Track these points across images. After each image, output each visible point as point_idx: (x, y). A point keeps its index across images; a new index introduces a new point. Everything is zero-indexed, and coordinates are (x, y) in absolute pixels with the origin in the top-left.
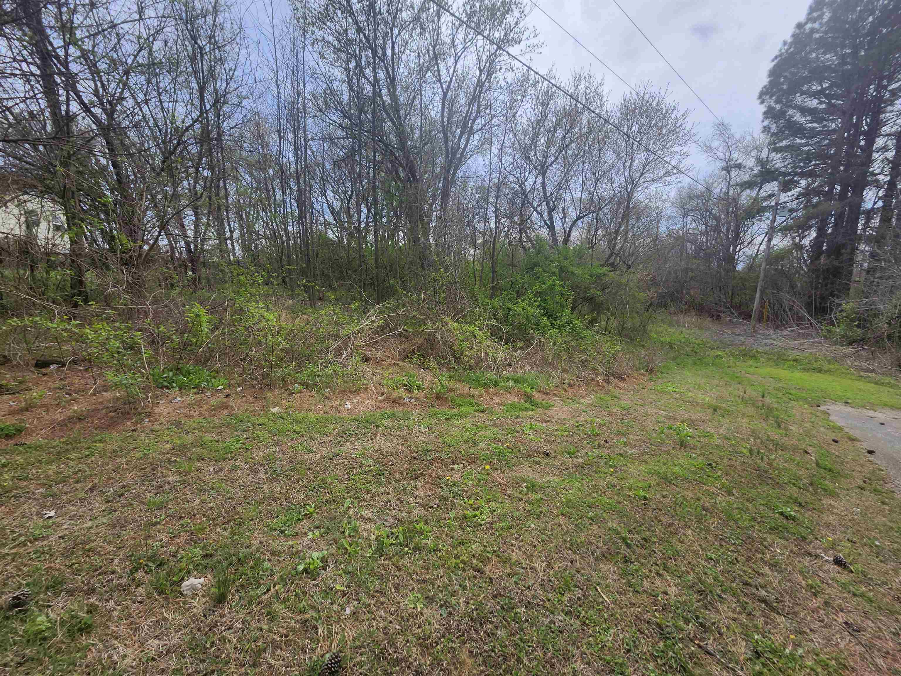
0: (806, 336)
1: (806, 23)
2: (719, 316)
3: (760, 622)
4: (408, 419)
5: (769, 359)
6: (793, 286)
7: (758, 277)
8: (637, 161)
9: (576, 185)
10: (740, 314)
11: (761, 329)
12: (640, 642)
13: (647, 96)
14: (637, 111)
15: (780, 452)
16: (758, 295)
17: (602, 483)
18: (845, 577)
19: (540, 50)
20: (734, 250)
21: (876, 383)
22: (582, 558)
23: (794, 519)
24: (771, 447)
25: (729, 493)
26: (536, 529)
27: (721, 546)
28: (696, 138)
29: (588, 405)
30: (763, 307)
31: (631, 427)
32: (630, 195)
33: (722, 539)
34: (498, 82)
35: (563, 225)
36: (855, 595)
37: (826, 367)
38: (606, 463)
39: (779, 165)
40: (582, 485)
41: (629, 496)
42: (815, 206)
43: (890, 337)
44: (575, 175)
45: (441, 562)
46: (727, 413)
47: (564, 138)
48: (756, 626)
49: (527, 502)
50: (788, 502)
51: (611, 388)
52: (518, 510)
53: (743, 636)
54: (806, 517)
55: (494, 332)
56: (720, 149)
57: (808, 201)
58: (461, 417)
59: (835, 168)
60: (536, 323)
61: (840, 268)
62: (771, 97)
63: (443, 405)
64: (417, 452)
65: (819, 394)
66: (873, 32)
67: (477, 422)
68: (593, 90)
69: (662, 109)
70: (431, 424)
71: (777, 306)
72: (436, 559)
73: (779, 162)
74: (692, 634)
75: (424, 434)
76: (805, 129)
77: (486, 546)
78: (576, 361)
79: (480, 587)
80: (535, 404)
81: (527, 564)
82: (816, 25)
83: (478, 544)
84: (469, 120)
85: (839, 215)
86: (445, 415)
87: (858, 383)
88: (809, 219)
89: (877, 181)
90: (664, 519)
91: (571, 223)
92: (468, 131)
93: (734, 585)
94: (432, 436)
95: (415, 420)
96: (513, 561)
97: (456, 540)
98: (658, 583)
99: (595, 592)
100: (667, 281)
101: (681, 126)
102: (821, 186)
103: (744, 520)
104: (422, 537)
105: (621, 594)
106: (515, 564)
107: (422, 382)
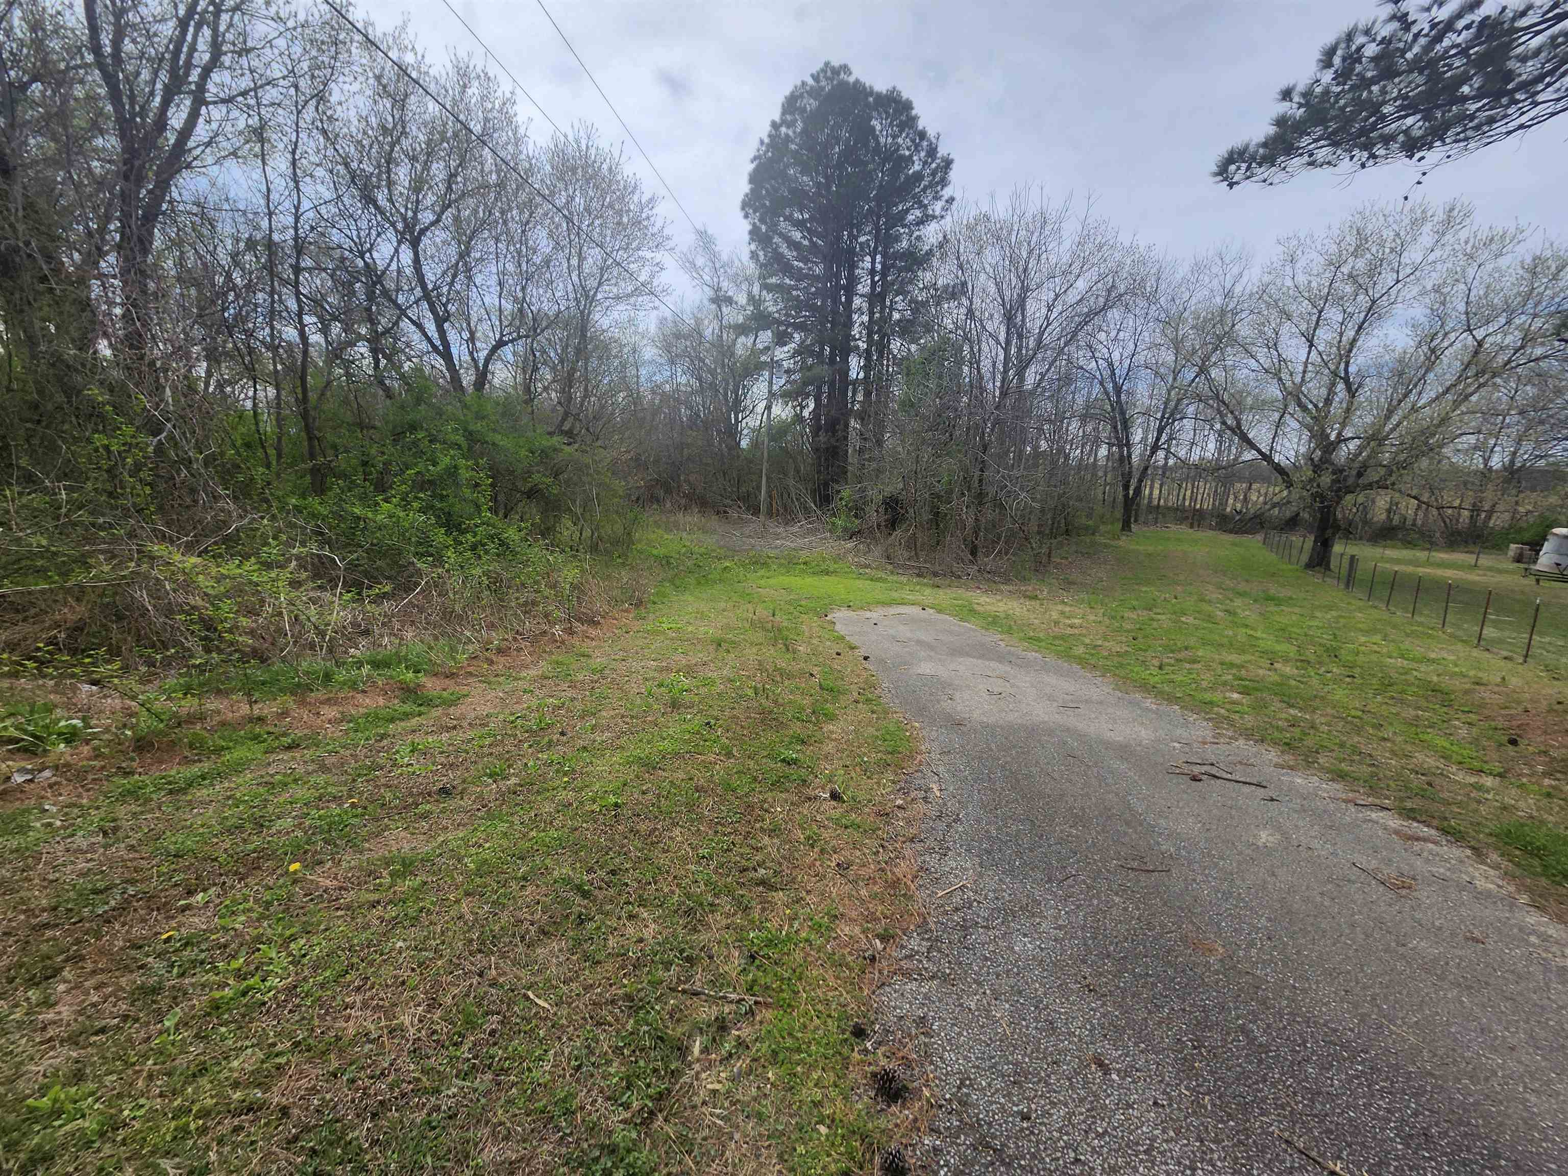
0: (810, 532)
1: (781, 125)
2: (725, 512)
3: (757, 912)
4: (24, 828)
5: (781, 565)
6: (798, 471)
7: (762, 454)
8: (590, 260)
9: (486, 278)
10: (748, 509)
11: (771, 524)
12: (597, 1041)
13: (593, 151)
14: (580, 170)
15: (786, 683)
16: (764, 482)
17: (548, 808)
18: (838, 811)
20: (736, 419)
21: (872, 580)
22: (503, 956)
23: (795, 761)
24: (778, 679)
25: (729, 755)
26: (408, 948)
27: (716, 832)
28: (671, 244)
29: (534, 680)
30: (770, 497)
31: (606, 698)
32: (585, 316)
33: (717, 823)
35: (471, 354)
36: (846, 827)
37: (832, 568)
38: (557, 771)
39: (772, 309)
40: (512, 825)
41: (593, 812)
42: (810, 368)
43: (879, 526)
44: (482, 259)
45: (123, 1152)
46: (734, 646)
47: (450, 182)
48: (752, 922)
49: (391, 902)
50: (791, 743)
51: (575, 641)
52: (366, 927)
53: (737, 944)
54: (806, 755)
55: (318, 569)
56: (707, 270)
57: (804, 361)
58: (221, 775)
59: (823, 325)
60: (425, 542)
61: (836, 447)
62: (755, 212)
63: (161, 762)
64: (55, 909)
65: (826, 601)
66: (840, 166)
67: (272, 776)
68: (497, 106)
69: (618, 182)
70: (114, 820)
71: (785, 496)
72: (109, 1152)
73: (772, 305)
74: (675, 980)
75: (86, 852)
76: (792, 266)
77: (274, 1045)
78: (513, 604)
79: (252, 1143)
80: (428, 703)
81: (381, 1028)
82: (791, 133)
83: (249, 1051)
84: (189, 65)
85: (832, 384)
86: (170, 783)
87: (857, 582)
88: (805, 384)
89: (857, 347)
90: (643, 827)
91: (486, 352)
92: (190, 92)
93: (729, 880)
94: (120, 850)
95: (50, 825)
96: (346, 1040)
97: (181, 1074)
98: (630, 931)
99: (523, 1003)
100: (657, 461)
101: (648, 218)
102: (813, 344)
103: (743, 785)
104: (56, 1123)
105: (571, 980)
106: (353, 1043)
107: (84, 719)
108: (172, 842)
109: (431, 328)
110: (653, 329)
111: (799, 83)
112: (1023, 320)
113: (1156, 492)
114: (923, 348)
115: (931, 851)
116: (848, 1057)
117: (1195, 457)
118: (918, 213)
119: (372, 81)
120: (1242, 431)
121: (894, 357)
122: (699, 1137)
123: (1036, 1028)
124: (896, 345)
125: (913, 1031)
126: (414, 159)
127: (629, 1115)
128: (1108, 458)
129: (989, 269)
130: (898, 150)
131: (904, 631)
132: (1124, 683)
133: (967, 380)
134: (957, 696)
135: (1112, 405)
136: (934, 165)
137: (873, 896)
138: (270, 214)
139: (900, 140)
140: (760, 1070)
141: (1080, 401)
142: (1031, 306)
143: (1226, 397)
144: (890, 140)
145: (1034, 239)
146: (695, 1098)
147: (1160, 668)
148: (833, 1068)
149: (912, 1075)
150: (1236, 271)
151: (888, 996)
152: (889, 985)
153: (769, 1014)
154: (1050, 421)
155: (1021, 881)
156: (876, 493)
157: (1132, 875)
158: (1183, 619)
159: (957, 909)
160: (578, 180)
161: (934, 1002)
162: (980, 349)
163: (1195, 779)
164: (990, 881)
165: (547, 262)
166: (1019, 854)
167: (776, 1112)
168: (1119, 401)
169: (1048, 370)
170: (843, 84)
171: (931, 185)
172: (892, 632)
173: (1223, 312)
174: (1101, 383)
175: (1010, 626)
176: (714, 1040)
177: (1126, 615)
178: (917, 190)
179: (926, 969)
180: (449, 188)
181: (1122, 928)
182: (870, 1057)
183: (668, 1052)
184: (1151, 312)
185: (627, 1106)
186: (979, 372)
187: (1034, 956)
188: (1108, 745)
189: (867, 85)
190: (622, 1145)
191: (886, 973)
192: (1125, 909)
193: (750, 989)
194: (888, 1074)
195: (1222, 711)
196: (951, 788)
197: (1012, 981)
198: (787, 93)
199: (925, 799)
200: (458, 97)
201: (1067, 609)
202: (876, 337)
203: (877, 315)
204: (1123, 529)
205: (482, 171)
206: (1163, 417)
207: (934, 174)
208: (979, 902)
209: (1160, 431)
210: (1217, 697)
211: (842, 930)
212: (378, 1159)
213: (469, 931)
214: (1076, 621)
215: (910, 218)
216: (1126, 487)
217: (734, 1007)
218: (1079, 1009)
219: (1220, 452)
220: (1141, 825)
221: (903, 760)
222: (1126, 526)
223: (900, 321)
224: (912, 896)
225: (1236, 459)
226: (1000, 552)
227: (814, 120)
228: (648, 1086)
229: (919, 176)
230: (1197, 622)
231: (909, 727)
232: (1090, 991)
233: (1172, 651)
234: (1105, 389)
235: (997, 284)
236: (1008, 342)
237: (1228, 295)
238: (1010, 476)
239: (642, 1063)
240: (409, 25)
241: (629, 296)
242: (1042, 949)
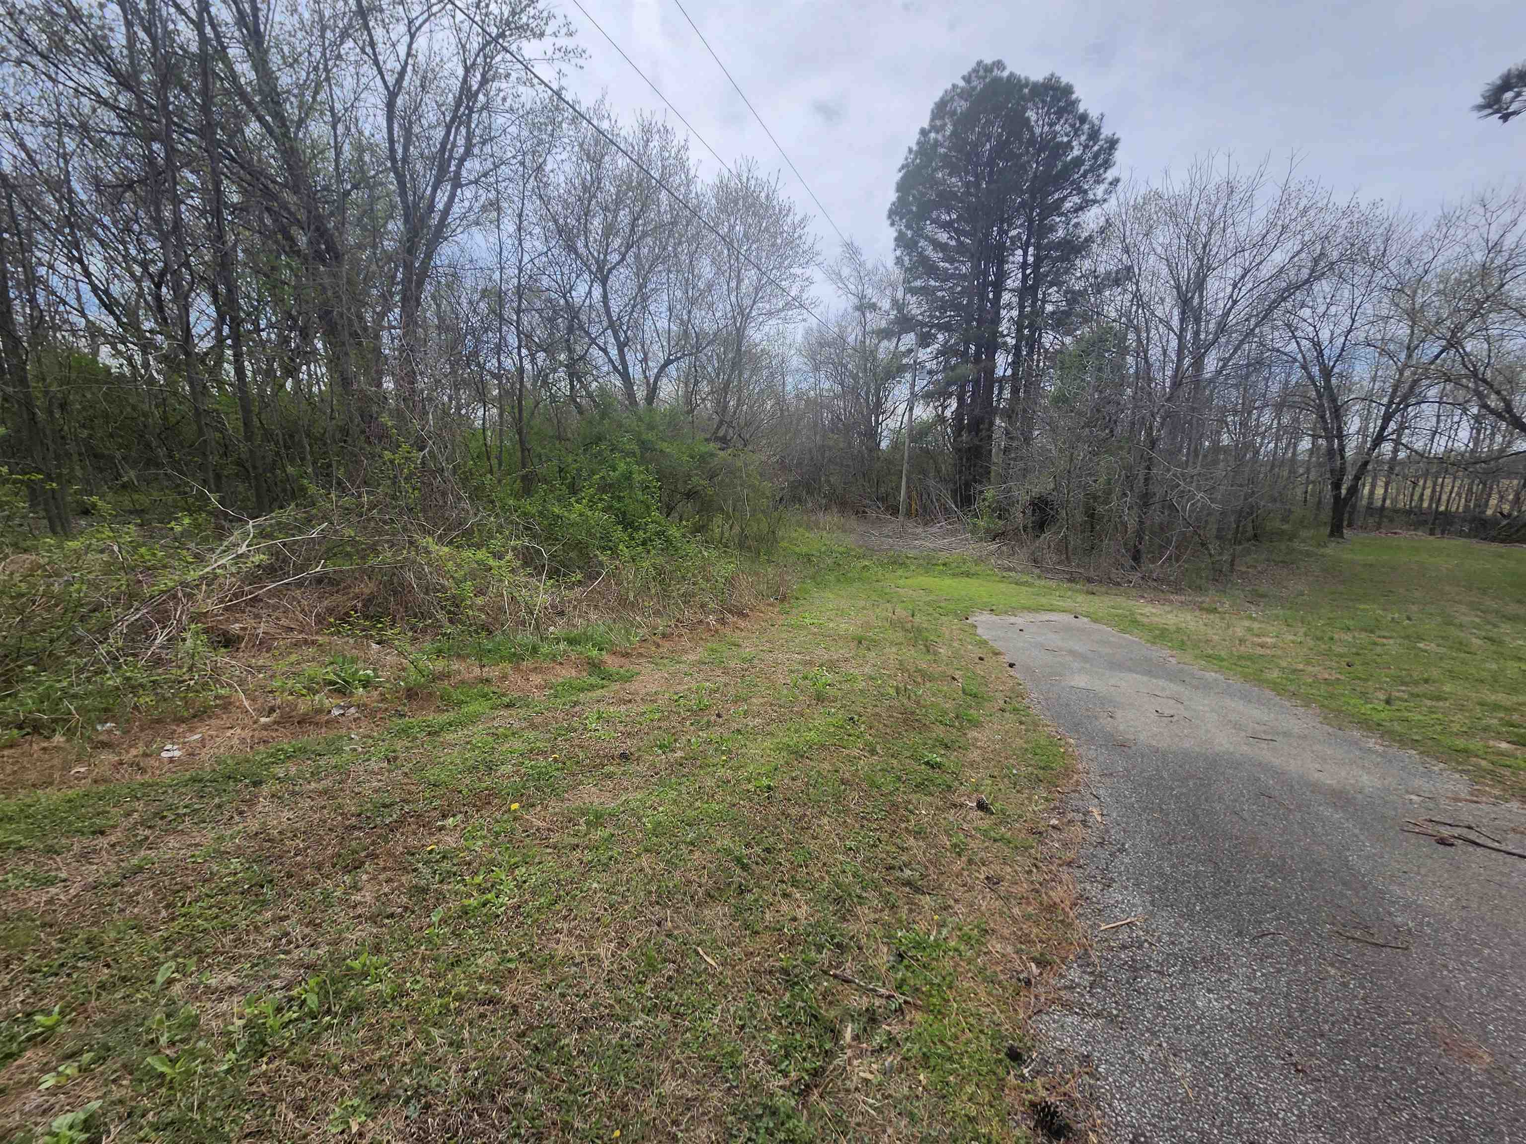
0: (953, 533)
1: (930, 131)
2: (864, 512)
3: (903, 913)
4: (339, 751)
5: (919, 566)
6: (938, 471)
7: (903, 456)
8: (746, 281)
9: (659, 306)
10: (887, 509)
11: (910, 526)
12: (758, 1007)
13: (753, 182)
14: (741, 203)
15: (928, 685)
16: (904, 483)
17: (710, 782)
18: (986, 823)
19: (581, 62)
20: (877, 421)
21: (1016, 584)
22: (677, 911)
23: (939, 766)
24: (919, 680)
25: (873, 752)
26: (601, 890)
27: (862, 826)
28: (820, 259)
29: (693, 665)
30: (909, 497)
31: (756, 686)
32: (740, 333)
33: (863, 818)
34: (504, 99)
35: (644, 372)
36: (995, 841)
37: (973, 570)
38: (716, 750)
39: (915, 312)
40: (680, 793)
41: (748, 791)
42: (953, 368)
43: (1025, 528)
44: (655, 290)
45: (407, 1016)
46: (874, 644)
47: (633, 225)
48: (899, 921)
49: (587, 847)
50: (934, 746)
51: (727, 631)
52: (569, 866)
53: (885, 940)
54: (950, 760)
55: (528, 558)
56: (852, 280)
57: (947, 361)
58: (462, 724)
59: (968, 323)
60: (606, 537)
61: (981, 447)
62: (901, 219)
63: (422, 709)
64: (359, 815)
65: (967, 604)
66: (991, 163)
67: (497, 728)
68: (673, 154)
69: (774, 207)
70: (394, 751)
71: (925, 496)
72: (398, 1014)
73: (916, 307)
74: (827, 964)
75: (377, 774)
76: (938, 268)
77: (506, 952)
78: (674, 594)
79: (493, 1030)
80: (608, 677)
81: (583, 955)
82: (940, 137)
83: (489, 953)
84: (451, 157)
85: (976, 382)
86: (428, 726)
87: (1001, 585)
88: (949, 384)
89: (1005, 343)
90: (794, 811)
91: (656, 370)
92: (450, 179)
93: (876, 875)
94: (398, 775)
95: (355, 750)
96: (557, 959)
97: (444, 962)
98: (784, 908)
99: (694, 958)
100: (799, 464)
101: (800, 237)
102: (957, 344)
103: (888, 783)
104: (365, 982)
105: (734, 945)
106: (562, 963)
107: (374, 670)
108: (432, 774)
109: (614, 352)
110: (799, 338)
111: (949, 87)
112: (1201, 302)
113: (1380, 491)
114: (1078, 340)
115: (1092, 879)
116: (1003, 1079)
117: (1439, 446)
118: (1077, 199)
119: (576, 149)
120: (1513, 416)
121: (1046, 351)
122: (853, 1121)
123: (1227, 1098)
124: (1048, 339)
125: (1076, 1069)
126: (606, 209)
127: (788, 1083)
128: (1311, 452)
129: (1159, 250)
130: (1055, 137)
131: (1054, 640)
132: (1336, 716)
133: (1132, 371)
134: (1119, 714)
135: (1318, 392)
136: (1096, 148)
137: (1028, 917)
138: (502, 268)
139: (1058, 128)
140: (911, 1071)
141: (1275, 388)
142: (1213, 285)
143: (1489, 375)
144: (1046, 128)
145: (1218, 212)
146: (848, 1083)
147: (1388, 702)
148: (988, 1087)
149: (1075, 1116)
150: (1507, 217)
151: (1046, 1025)
152: (1047, 1013)
153: (919, 1016)
154: (1235, 413)
155: (1203, 929)
156: (1022, 494)
157: (1353, 945)
158: (1421, 645)
159: (1124, 947)
160: (739, 210)
161: (1099, 1042)
162: (1148, 338)
163: (1442, 842)
164: (1164, 923)
165: (710, 287)
166: (1201, 899)
167: (929, 1117)
168: (1328, 386)
169: (1232, 355)
170: (997, 80)
171: (1092, 169)
172: (1039, 639)
173: (1485, 270)
174: (1304, 367)
175: (1182, 641)
176: (865, 1030)
177: (1336, 636)
178: (1076, 176)
179: (1089, 1005)
180: (632, 230)
181: (1342, 1006)
182: (1028, 1085)
183: (822, 1032)
184: (1376, 279)
185: (786, 1075)
186: (1147, 361)
187: (1222, 1018)
188: (1316, 788)
189: (1022, 77)
190: (782, 1109)
191: (1043, 1000)
192: (1345, 985)
193: (899, 987)
194: (1049, 1108)
195: (1484, 763)
196: (1115, 815)
197: (1194, 1039)
198: (937, 99)
199: (1084, 823)
200: (642, 152)
201: (1256, 625)
202: (1026, 332)
203: (1028, 309)
204: (1332, 534)
205: (659, 211)
206: (1391, 402)
207: (1096, 156)
208: (1151, 944)
209: (1387, 419)
210: (1476, 744)
211: (993, 947)
212: (583, 1067)
213: (648, 883)
214: (1269, 640)
215: (1068, 205)
216: (1337, 486)
217: (884, 1001)
218: (1282, 1089)
219: (1477, 441)
220: (1365, 888)
221: (1057, 777)
222: (1336, 530)
223: (1053, 313)
224: (1070, 924)
225: (1502, 450)
226: (1169, 558)
227: (965, 122)
228: (804, 1059)
229: (1078, 162)
230: (1442, 650)
231: (1063, 743)
232: (1297, 1071)
233: (1403, 683)
234: (1309, 373)
235: (1169, 266)
236: (1182, 330)
237: (1494, 248)
238: (1183, 475)
239: (798, 1036)
240: (607, 97)
241: (779, 311)
242: (1232, 1011)
